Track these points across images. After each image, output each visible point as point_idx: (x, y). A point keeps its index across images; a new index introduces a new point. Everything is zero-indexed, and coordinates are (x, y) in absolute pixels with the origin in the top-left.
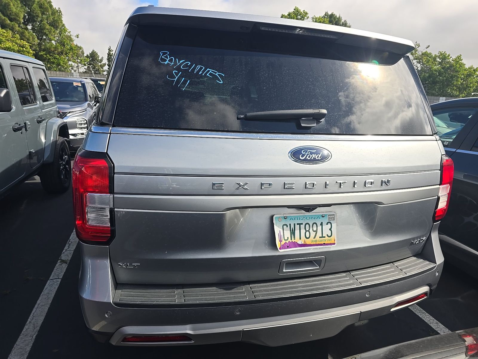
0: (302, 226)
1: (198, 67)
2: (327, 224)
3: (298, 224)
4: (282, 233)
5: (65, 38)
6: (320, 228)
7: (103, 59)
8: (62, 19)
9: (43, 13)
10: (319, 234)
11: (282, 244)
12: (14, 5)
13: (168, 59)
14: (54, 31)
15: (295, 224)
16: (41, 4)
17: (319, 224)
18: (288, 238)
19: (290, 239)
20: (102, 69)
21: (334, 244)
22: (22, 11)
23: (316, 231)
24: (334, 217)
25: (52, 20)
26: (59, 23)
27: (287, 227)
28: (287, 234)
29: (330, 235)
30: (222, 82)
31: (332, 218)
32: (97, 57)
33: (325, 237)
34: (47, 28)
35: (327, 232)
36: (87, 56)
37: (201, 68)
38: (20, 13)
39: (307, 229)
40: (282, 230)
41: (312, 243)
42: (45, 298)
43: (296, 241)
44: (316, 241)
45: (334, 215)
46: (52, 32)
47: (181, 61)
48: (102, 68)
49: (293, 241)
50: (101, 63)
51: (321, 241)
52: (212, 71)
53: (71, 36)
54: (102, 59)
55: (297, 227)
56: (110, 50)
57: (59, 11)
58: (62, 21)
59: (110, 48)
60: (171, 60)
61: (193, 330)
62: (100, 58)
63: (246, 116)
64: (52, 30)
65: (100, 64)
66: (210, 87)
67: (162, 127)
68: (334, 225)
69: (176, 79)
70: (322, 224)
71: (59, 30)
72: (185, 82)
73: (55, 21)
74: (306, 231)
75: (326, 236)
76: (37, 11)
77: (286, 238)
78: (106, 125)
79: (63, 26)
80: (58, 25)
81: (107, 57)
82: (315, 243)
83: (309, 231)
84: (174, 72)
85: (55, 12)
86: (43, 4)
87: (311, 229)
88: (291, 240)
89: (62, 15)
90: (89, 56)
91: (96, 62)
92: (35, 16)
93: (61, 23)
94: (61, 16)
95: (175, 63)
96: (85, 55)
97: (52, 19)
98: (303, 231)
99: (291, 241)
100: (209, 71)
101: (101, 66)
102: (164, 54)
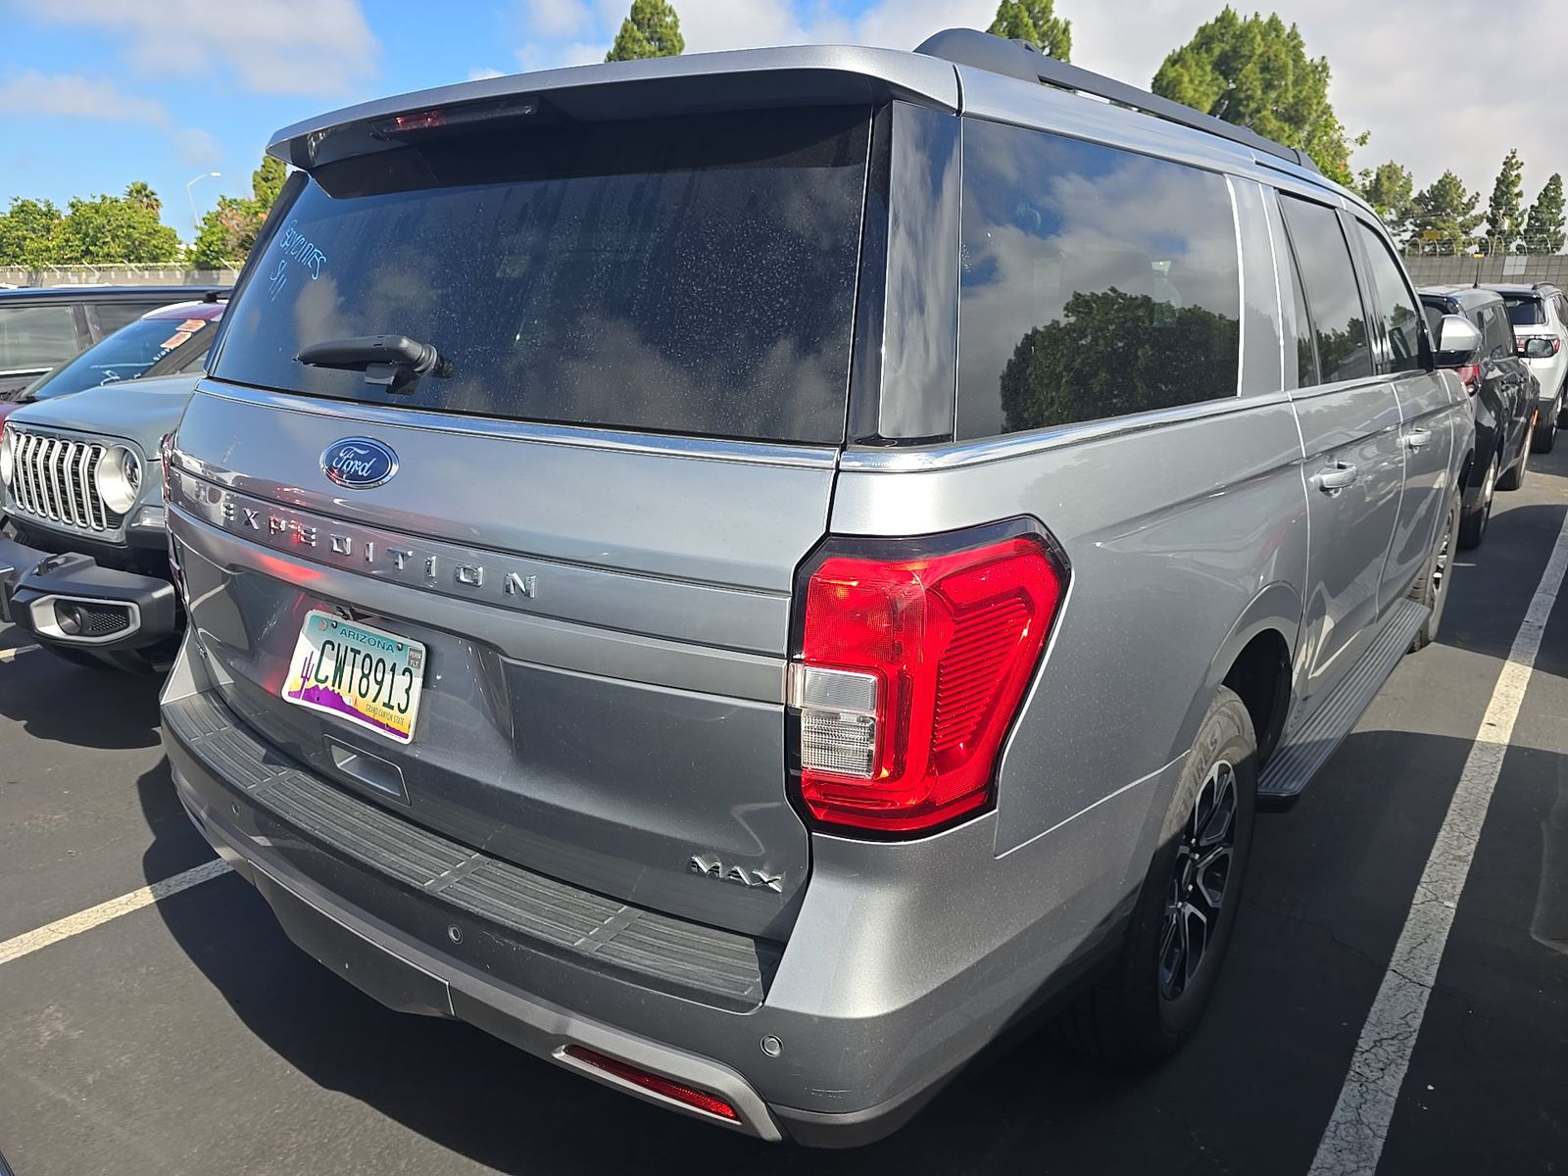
0: (360, 659)
2: (403, 674)
3: (352, 650)
4: (315, 661)
5: (1320, 150)
7: (1479, 198)
8: (1326, 92)
9: (1268, 86)
10: (384, 697)
11: (305, 687)
12: (1191, 81)
14: (1290, 136)
15: (347, 649)
16: (1269, 60)
17: (388, 667)
18: (327, 677)
19: (329, 684)
20: (1464, 237)
21: (406, 736)
22: (1210, 93)
23: (380, 684)
24: (421, 659)
25: (1291, 100)
26: (1311, 105)
27: (333, 649)
28: (328, 668)
29: (403, 707)
31: (415, 659)
32: (1455, 196)
33: (392, 708)
34: (1269, 129)
35: (399, 695)
36: (1421, 199)
38: (1205, 98)
39: (366, 672)
40: (317, 654)
41: (368, 714)
43: (341, 692)
44: (374, 710)
45: (421, 652)
46: (1284, 139)
48: (1466, 233)
49: (336, 690)
50: (1465, 214)
51: (384, 715)
52: (317, 254)
53: (1342, 142)
54: (1473, 200)
55: (350, 655)
56: (1512, 166)
57: (1320, 69)
58: (1321, 98)
59: (1510, 155)
62: (1465, 200)
64: (1284, 131)
65: (1460, 219)
68: (416, 681)
70: (393, 670)
71: (1307, 127)
73: (1301, 101)
74: (364, 675)
75: (396, 708)
76: (1251, 83)
77: (321, 676)
79: (1324, 113)
80: (1305, 113)
81: (1493, 191)
82: (371, 715)
83: (367, 677)
85: (1308, 74)
86: (1276, 56)
87: (373, 673)
88: (333, 685)
89: (1331, 77)
90: (1427, 195)
91: (1448, 215)
92: (1241, 100)
93: (1319, 103)
94: (1325, 81)
96: (1414, 194)
97: (1293, 97)
98: (358, 673)
99: (331, 689)
100: (314, 254)
101: (1462, 225)
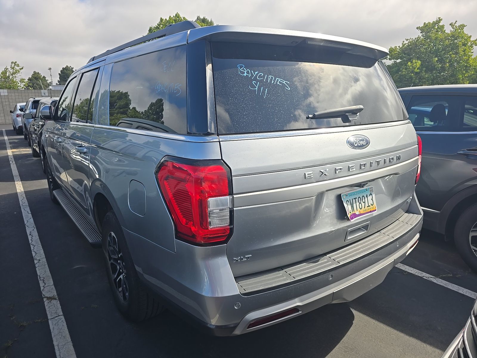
0: (357, 200)
1: (270, 77)
2: (370, 196)
3: (354, 199)
6: (366, 199)
10: (367, 205)
13: (246, 71)
15: (352, 199)
17: (365, 196)
18: (351, 211)
21: (376, 210)
23: (364, 202)
24: (373, 190)
27: (349, 202)
29: (372, 204)
30: (289, 89)
31: (371, 190)
33: (370, 206)
35: (370, 202)
37: (272, 78)
39: (360, 202)
40: (347, 206)
41: (364, 212)
42: (61, 338)
43: (355, 212)
44: (366, 210)
45: (372, 188)
47: (256, 73)
49: (354, 212)
51: (368, 209)
52: (280, 80)
60: (248, 72)
61: (301, 301)
63: (314, 115)
66: (282, 94)
67: (258, 131)
68: (374, 195)
69: (257, 89)
70: (367, 196)
72: (264, 90)
74: (360, 203)
78: (212, 135)
83: (361, 203)
84: (253, 82)
87: (362, 201)
95: (252, 75)
98: (358, 204)
100: (278, 80)
102: (241, 67)
